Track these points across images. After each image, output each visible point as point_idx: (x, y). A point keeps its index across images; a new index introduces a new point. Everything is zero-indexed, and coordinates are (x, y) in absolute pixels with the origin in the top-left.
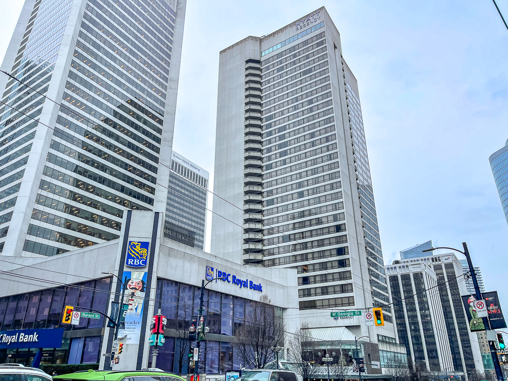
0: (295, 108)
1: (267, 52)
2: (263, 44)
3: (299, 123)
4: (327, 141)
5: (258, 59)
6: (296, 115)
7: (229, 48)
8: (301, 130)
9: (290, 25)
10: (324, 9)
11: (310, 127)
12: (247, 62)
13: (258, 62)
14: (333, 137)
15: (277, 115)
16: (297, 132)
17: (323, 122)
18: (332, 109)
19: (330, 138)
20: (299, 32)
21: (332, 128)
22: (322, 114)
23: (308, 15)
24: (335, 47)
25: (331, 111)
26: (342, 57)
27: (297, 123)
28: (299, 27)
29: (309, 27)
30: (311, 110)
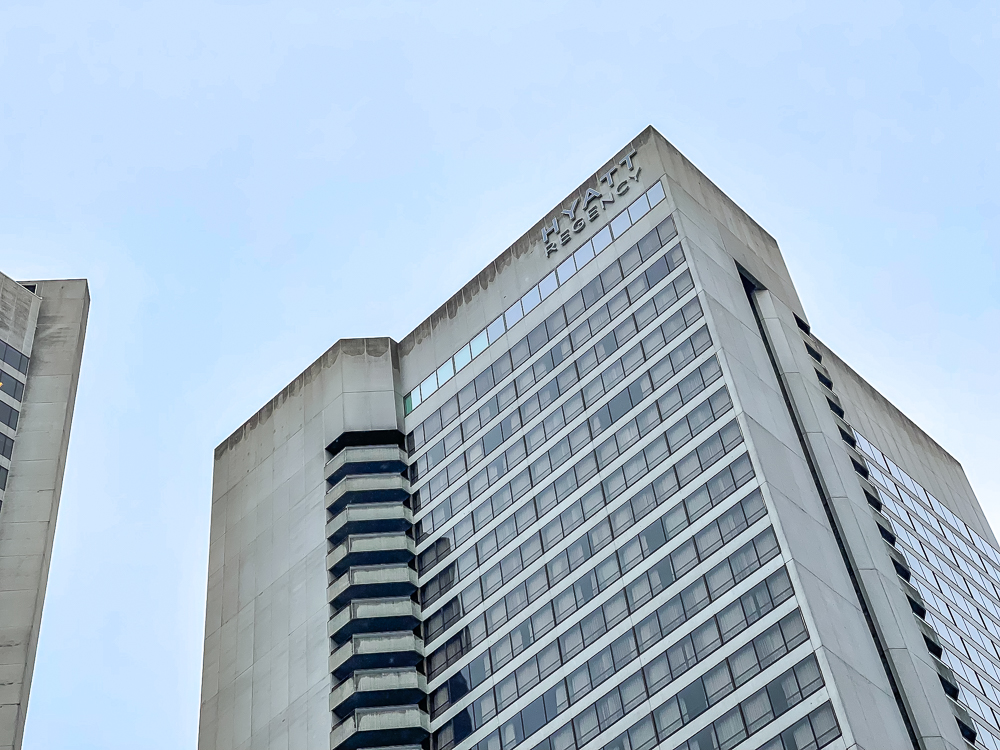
0: (587, 588)
1: (429, 386)
2: (409, 362)
3: (615, 657)
4: (779, 708)
5: (388, 423)
6: (595, 625)
7: (254, 421)
8: (630, 694)
9: (519, 247)
10: (652, 136)
11: (678, 659)
12: (333, 449)
13: (395, 437)
14: (807, 677)
15: (503, 652)
16: (612, 706)
17: (736, 616)
18: (769, 539)
19: (791, 688)
20: (557, 257)
21: (792, 631)
22: (725, 575)
23: (591, 182)
24: (751, 286)
25: (765, 546)
26: (804, 327)
27: (606, 662)
28: (556, 240)
29: (600, 222)
30: (667, 572)
